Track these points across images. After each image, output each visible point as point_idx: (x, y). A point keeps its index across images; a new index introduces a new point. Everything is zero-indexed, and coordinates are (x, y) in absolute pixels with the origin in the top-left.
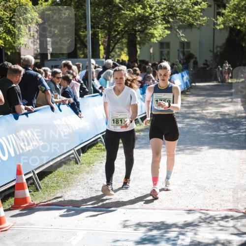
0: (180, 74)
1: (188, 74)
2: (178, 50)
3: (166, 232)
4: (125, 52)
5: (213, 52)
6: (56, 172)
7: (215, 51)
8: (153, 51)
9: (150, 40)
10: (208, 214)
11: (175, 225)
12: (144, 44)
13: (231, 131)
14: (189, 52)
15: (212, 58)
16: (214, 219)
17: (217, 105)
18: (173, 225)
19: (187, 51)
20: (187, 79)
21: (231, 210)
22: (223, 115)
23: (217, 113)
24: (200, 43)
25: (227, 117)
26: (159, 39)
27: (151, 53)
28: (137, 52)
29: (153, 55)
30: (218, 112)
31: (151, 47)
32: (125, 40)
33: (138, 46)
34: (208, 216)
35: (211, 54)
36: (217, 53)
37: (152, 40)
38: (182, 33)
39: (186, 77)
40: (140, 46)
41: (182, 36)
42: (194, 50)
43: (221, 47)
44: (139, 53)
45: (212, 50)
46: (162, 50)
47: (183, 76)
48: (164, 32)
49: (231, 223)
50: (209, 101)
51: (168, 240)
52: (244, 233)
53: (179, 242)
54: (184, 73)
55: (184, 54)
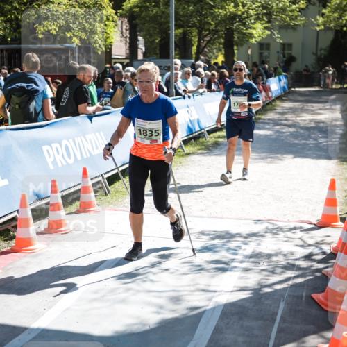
1: (286, 77)
2: (278, 52)
3: (229, 241)
5: (316, 54)
7: (319, 54)
8: (251, 52)
9: (248, 41)
10: (276, 225)
11: (239, 235)
12: (242, 45)
13: (321, 140)
14: (291, 54)
15: (314, 62)
16: (281, 229)
17: (313, 112)
18: (237, 234)
19: (288, 54)
20: (284, 83)
21: (302, 221)
22: (318, 122)
23: (311, 121)
24: (303, 44)
25: (322, 125)
26: (258, 40)
27: (249, 55)
28: (233, 53)
29: (252, 57)
30: (313, 119)
31: (249, 48)
32: (222, 41)
33: (235, 48)
34: (276, 227)
35: (314, 57)
36: (321, 55)
37: (251, 40)
38: (277, 34)
39: (284, 80)
40: (237, 46)
41: (278, 37)
42: (296, 52)
43: (325, 50)
45: (315, 52)
46: (262, 51)
47: (280, 80)
49: (299, 234)
50: (306, 108)
51: (229, 249)
52: (310, 245)
53: (240, 252)
54: (281, 77)
55: (284, 56)
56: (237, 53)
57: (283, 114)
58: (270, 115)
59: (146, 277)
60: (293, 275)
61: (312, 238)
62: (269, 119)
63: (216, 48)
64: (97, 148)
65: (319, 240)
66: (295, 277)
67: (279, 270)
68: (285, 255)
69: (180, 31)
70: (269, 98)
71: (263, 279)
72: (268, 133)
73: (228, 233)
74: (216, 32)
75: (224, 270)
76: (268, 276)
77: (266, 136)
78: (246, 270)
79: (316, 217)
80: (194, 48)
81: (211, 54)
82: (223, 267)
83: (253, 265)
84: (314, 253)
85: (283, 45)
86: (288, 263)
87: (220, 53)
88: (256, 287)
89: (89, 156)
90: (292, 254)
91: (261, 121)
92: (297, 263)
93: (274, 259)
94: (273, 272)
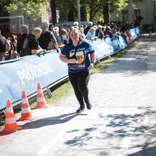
0: (134, 29)
1: (139, 29)
2: (133, 15)
4: (103, 17)
6: (61, 87)
7: (155, 15)
8: (118, 16)
9: (116, 9)
12: (113, 12)
14: (140, 15)
15: (153, 19)
19: (138, 15)
20: (138, 31)
24: (146, 10)
26: (122, 9)
27: (117, 17)
28: (109, 17)
29: (119, 18)
31: (117, 14)
32: (101, 10)
33: (109, 13)
35: (153, 16)
37: (118, 9)
38: (134, 5)
41: (135, 7)
42: (143, 14)
44: (110, 17)
45: (153, 14)
46: (124, 15)
47: (136, 30)
48: (125, 4)
54: (136, 28)
55: (136, 17)
57: (140, 48)
58: (133, 50)
62: (132, 52)
63: (98, 15)
70: (131, 40)
72: (134, 59)
77: (133, 61)
81: (95, 18)
85: (136, 11)
87: (101, 17)
89: (41, 76)
91: (128, 53)
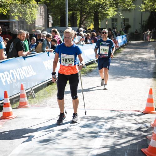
0: (121, 36)
1: (126, 36)
2: (121, 23)
3: (97, 122)
5: (141, 24)
6: (45, 89)
7: (142, 24)
8: (108, 23)
9: (106, 17)
10: (122, 113)
11: (103, 118)
12: (103, 19)
13: (145, 68)
14: (128, 24)
15: (140, 28)
16: (125, 115)
17: (140, 54)
19: (127, 24)
21: (136, 111)
22: (143, 59)
23: (139, 58)
24: (134, 19)
25: (145, 60)
26: (111, 17)
27: (106, 24)
28: (98, 24)
29: (108, 26)
30: (140, 57)
31: (107, 21)
32: (93, 17)
33: (99, 21)
34: (122, 114)
35: (140, 25)
36: (144, 24)
37: (107, 17)
39: (125, 38)
40: (100, 20)
41: (121, 15)
42: (131, 23)
43: (145, 21)
46: (113, 23)
47: (123, 37)
48: (114, 13)
49: (134, 117)
50: (136, 51)
51: (98, 126)
52: (139, 123)
53: (104, 127)
55: (125, 25)
56: (101, 24)
57: (125, 55)
58: (118, 56)
59: (55, 142)
60: (131, 139)
61: (141, 119)
62: (117, 58)
63: (89, 21)
64: (28, 74)
65: (144, 120)
66: (132, 140)
67: (124, 136)
68: (127, 128)
69: (71, 12)
70: (117, 47)
71: (115, 141)
73: (97, 117)
74: (89, 13)
75: (95, 137)
76: (118, 140)
77: (116, 66)
78: (107, 137)
79: (143, 108)
80: (78, 21)
81: (87, 24)
82: (95, 135)
83: (111, 134)
84: (142, 127)
85: (124, 19)
86: (128, 133)
87: (92, 24)
88: (113, 146)
89: (24, 78)
90: (130, 128)
91: (113, 59)
92: (133, 132)
93: (121, 130)
94: (121, 138)
